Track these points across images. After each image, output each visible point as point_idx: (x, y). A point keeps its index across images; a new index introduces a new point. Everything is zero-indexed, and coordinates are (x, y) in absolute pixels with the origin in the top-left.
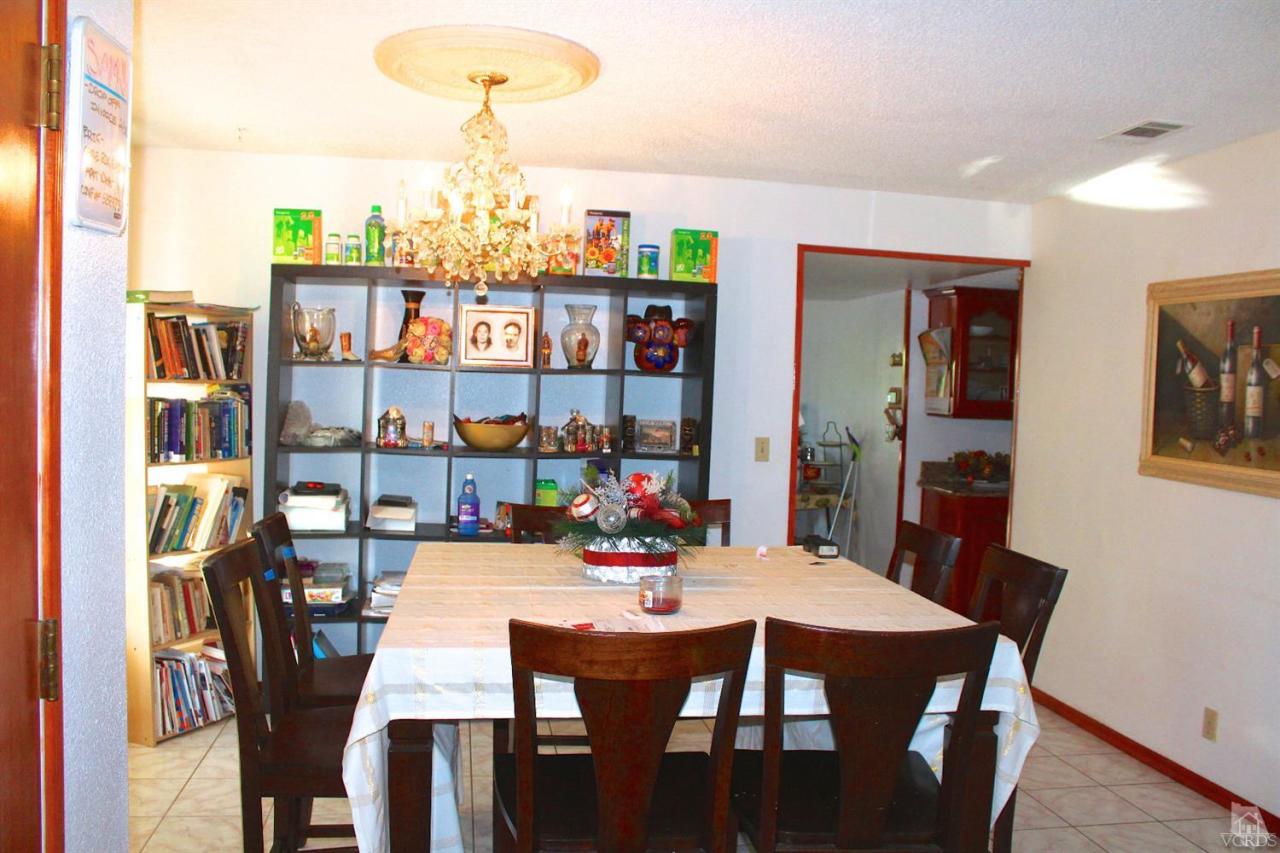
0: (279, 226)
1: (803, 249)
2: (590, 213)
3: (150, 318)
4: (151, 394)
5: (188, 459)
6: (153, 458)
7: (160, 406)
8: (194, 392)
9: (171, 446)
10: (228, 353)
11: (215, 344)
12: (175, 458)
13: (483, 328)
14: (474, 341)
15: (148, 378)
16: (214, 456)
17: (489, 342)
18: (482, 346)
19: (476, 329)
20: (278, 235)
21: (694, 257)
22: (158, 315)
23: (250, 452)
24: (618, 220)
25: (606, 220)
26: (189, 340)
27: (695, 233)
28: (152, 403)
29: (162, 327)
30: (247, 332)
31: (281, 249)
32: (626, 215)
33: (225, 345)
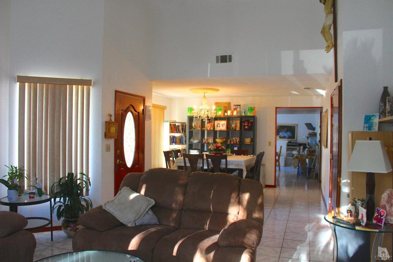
0: (188, 110)
1: (276, 108)
2: (234, 105)
3: (170, 125)
4: (170, 135)
5: (176, 144)
6: (171, 144)
7: (172, 137)
8: (177, 135)
9: (173, 142)
10: (182, 129)
11: (180, 128)
12: (174, 144)
13: (219, 124)
14: (217, 126)
15: (170, 132)
16: (180, 144)
17: (220, 126)
18: (218, 127)
19: (218, 125)
20: (188, 111)
21: (251, 111)
22: (172, 124)
23: (186, 144)
24: (238, 106)
25: (236, 106)
26: (176, 127)
27: (251, 108)
28: (170, 136)
29: (172, 125)
30: (185, 126)
31: (189, 113)
32: (240, 105)
33: (182, 128)
